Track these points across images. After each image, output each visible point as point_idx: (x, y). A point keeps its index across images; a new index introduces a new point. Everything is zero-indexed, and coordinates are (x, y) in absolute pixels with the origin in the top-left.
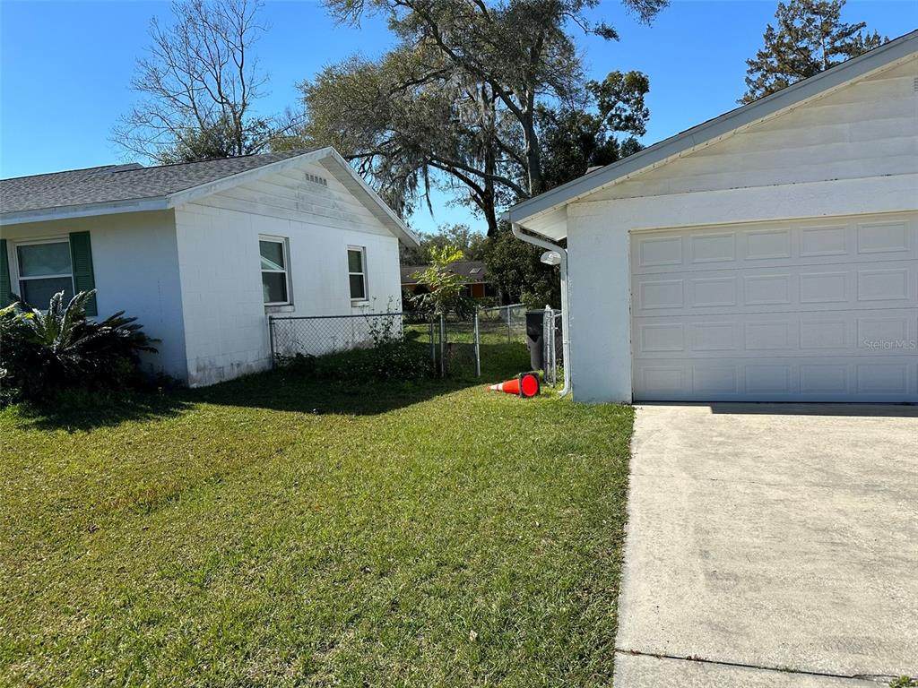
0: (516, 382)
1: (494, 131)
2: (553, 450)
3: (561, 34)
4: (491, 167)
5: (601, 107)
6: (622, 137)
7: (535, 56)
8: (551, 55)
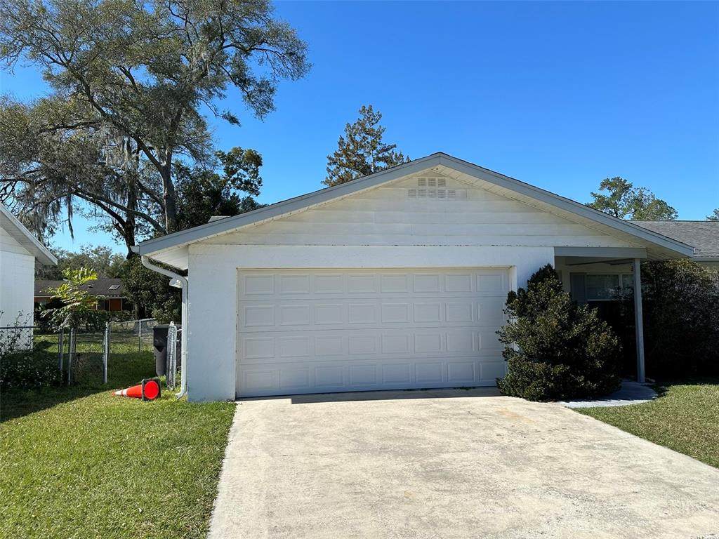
0: (139, 388)
1: (137, 176)
2: (163, 446)
3: (195, 113)
4: (133, 204)
5: (227, 170)
6: (243, 195)
7: (174, 126)
8: (188, 126)
